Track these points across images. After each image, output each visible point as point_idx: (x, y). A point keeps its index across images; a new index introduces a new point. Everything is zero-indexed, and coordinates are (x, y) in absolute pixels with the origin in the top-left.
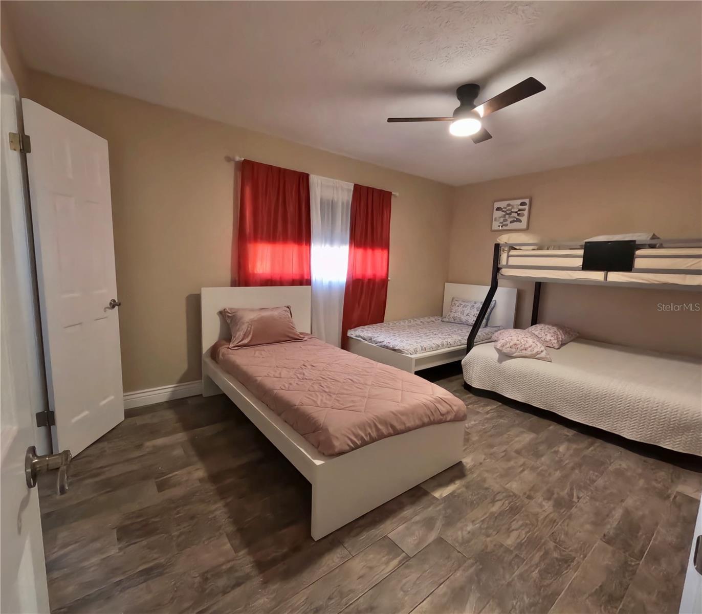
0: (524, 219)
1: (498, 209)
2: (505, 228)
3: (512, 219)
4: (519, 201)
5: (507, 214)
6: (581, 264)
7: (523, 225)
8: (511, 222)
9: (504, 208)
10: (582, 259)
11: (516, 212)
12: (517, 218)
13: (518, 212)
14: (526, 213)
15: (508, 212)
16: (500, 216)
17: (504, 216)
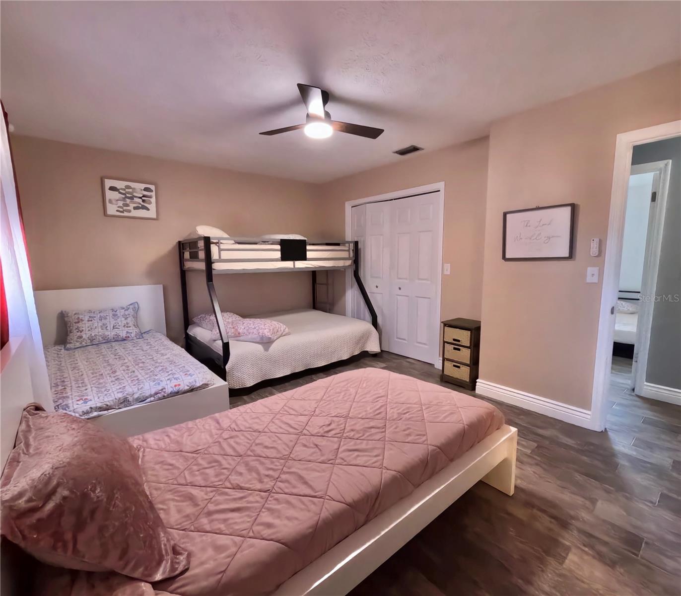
0: (152, 207)
1: (112, 189)
2: (126, 214)
3: (135, 205)
4: (143, 186)
5: (129, 198)
6: (280, 256)
7: (152, 213)
8: (135, 208)
9: (122, 189)
10: (280, 252)
11: (140, 198)
12: (142, 205)
13: (143, 198)
14: (153, 200)
15: (128, 195)
16: (117, 198)
17: (124, 199)
